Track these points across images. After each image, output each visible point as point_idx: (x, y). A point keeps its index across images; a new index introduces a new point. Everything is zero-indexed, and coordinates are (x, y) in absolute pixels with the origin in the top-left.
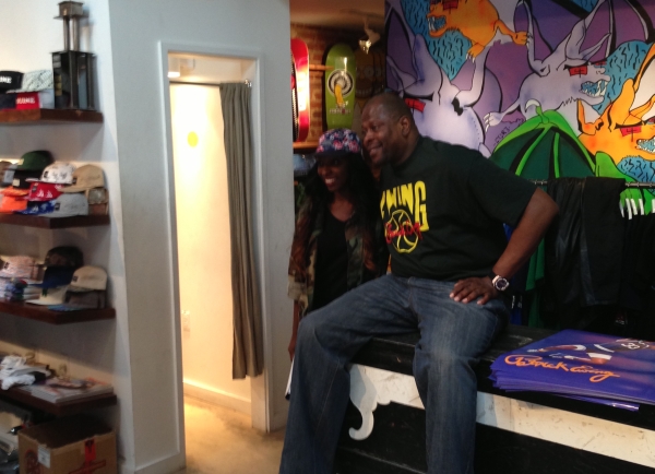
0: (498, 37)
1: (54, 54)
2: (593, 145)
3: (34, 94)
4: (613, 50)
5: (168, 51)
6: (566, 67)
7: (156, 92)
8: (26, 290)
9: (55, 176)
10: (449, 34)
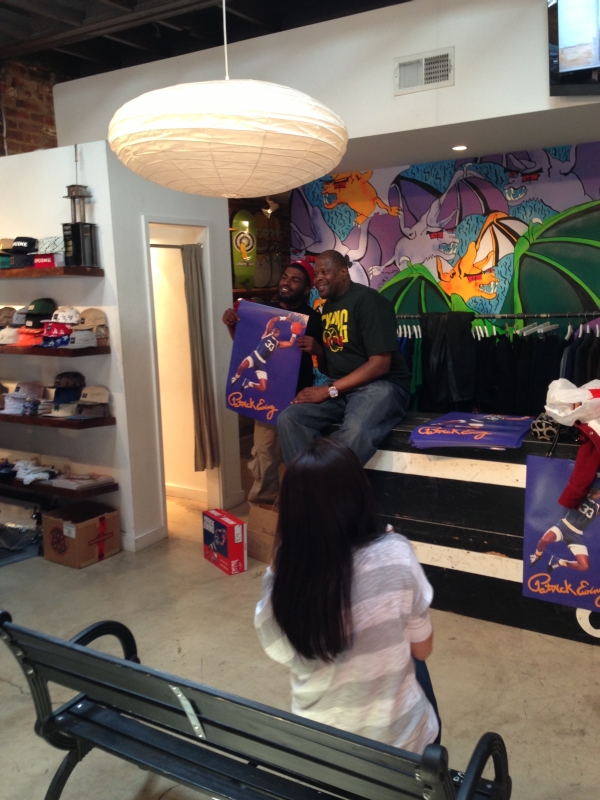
0: (377, 209)
1: (65, 225)
2: (449, 289)
3: (51, 256)
4: (460, 220)
5: (149, 222)
6: (428, 232)
7: (141, 253)
8: (40, 407)
9: (64, 317)
10: (340, 206)
